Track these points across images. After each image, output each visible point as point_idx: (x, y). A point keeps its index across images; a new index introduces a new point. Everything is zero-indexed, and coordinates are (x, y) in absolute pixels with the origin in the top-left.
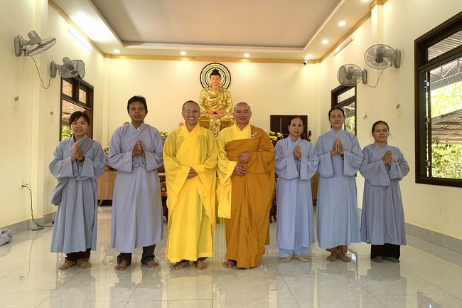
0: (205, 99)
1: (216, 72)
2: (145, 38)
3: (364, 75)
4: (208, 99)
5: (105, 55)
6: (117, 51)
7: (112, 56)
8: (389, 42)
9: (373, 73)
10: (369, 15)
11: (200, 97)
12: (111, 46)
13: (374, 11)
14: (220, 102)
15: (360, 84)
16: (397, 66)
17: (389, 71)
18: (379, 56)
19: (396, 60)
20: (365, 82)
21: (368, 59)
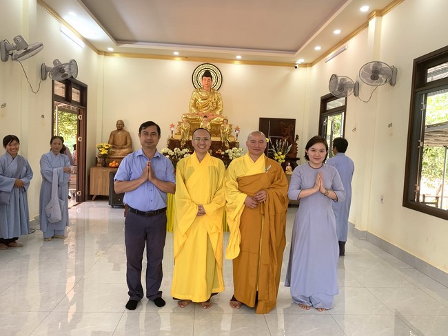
0: (196, 100)
1: (207, 74)
2: (138, 38)
3: (356, 88)
4: (200, 100)
5: (99, 52)
6: (110, 49)
7: (106, 53)
8: (386, 58)
9: (365, 89)
10: (366, 25)
11: (192, 98)
12: (105, 44)
13: (372, 23)
14: (211, 104)
15: (351, 96)
16: (392, 83)
17: (382, 88)
18: (376, 73)
19: (392, 77)
20: (356, 94)
21: (362, 75)
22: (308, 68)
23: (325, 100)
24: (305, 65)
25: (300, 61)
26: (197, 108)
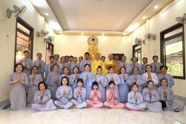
0: (89, 48)
1: (93, 40)
2: (70, 28)
3: (144, 42)
4: (91, 48)
5: (57, 34)
6: (60, 33)
7: (59, 34)
8: (152, 33)
9: (147, 42)
10: (145, 22)
11: (88, 48)
12: (59, 31)
13: (147, 21)
14: (95, 49)
15: (142, 45)
16: (155, 40)
17: (152, 41)
18: (149, 37)
19: (154, 38)
20: (144, 44)
21: (145, 36)
22: (127, 36)
23: (134, 47)
24: (126, 35)
25: (124, 34)
26: (90, 51)
